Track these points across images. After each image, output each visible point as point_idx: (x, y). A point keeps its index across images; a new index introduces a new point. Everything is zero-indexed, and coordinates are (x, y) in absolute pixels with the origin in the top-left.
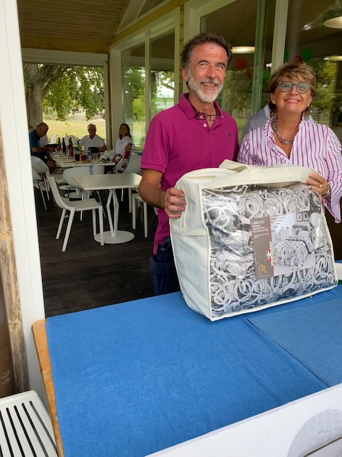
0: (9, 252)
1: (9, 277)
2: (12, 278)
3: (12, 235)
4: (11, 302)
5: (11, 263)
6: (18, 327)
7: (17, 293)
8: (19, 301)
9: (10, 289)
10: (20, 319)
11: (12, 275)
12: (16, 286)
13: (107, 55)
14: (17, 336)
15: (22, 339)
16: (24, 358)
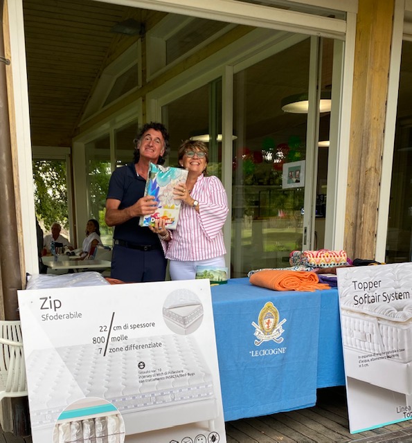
13: (69, 149)
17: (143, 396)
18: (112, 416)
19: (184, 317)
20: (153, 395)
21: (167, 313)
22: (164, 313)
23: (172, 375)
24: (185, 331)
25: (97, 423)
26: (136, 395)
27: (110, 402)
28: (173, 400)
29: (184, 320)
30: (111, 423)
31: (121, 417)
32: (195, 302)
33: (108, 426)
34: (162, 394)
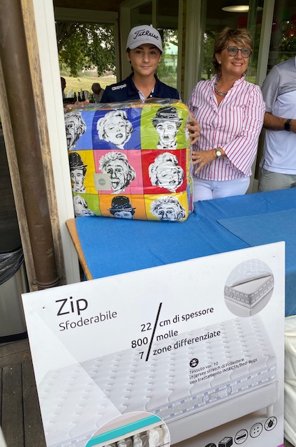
0: (49, 168)
1: (49, 186)
2: (51, 187)
3: (50, 156)
4: (51, 204)
5: (50, 175)
6: (56, 222)
7: (55, 197)
8: (56, 204)
9: (50, 195)
10: (57, 216)
11: (51, 184)
12: (54, 192)
13: (117, 13)
14: (56, 229)
15: (59, 230)
16: (61, 244)
17: (194, 398)
18: (155, 428)
19: (249, 295)
20: (206, 394)
21: (230, 293)
22: (225, 294)
23: (231, 366)
24: (250, 311)
25: (136, 440)
26: (186, 398)
27: (153, 414)
28: (229, 394)
29: (249, 299)
30: (154, 437)
31: (166, 427)
32: (265, 274)
33: (150, 441)
34: (217, 390)
